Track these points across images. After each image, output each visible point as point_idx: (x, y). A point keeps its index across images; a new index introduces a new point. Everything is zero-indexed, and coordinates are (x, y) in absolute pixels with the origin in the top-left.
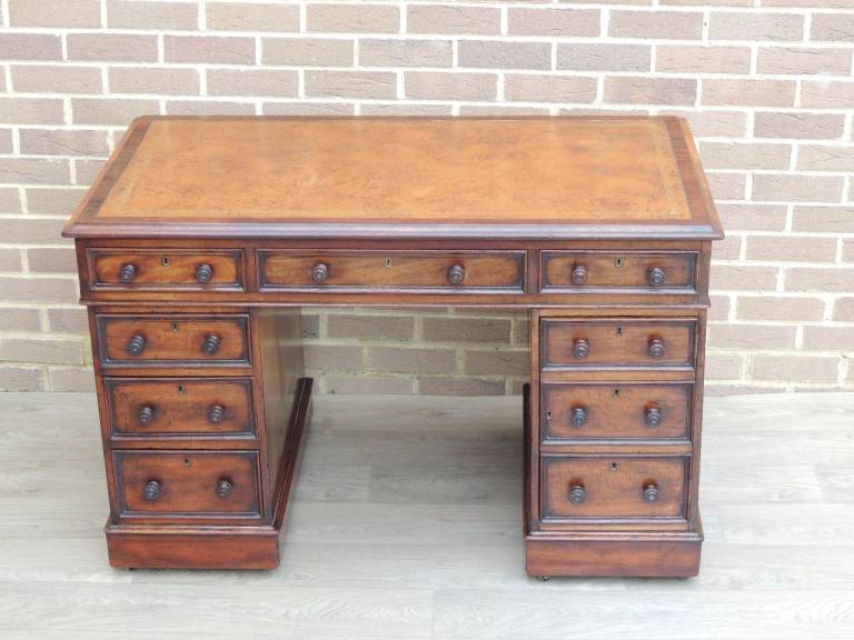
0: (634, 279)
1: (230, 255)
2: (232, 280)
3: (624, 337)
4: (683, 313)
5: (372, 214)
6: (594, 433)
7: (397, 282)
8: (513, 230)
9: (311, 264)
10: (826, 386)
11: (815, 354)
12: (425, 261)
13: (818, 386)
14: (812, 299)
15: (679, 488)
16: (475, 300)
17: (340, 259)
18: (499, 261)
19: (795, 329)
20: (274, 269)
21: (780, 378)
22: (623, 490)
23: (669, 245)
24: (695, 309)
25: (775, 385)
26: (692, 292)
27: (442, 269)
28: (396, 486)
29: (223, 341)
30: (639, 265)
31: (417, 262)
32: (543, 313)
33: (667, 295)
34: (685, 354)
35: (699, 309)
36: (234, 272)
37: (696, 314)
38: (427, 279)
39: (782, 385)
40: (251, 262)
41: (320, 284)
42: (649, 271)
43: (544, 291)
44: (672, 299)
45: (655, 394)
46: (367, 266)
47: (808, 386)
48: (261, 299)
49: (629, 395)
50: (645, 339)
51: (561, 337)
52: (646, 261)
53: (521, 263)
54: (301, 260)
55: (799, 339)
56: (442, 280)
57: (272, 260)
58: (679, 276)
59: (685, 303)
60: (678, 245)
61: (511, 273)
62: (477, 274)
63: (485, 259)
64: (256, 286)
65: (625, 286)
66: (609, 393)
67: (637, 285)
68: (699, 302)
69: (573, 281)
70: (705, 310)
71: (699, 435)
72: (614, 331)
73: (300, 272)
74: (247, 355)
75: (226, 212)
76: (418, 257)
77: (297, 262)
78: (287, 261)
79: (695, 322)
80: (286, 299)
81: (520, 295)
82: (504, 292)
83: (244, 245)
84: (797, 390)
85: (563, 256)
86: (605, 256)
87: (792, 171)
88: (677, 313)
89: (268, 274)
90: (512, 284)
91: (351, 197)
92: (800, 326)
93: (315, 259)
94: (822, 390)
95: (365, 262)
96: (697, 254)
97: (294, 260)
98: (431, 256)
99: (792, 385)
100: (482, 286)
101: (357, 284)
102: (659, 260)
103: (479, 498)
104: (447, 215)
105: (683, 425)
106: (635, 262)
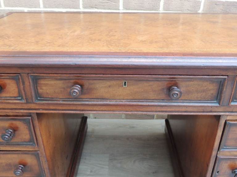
1: (13, 79)
2: (16, 95)
5: (113, 49)
7: (131, 97)
8: (221, 61)
9: (70, 84)
12: (151, 83)
16: (184, 109)
17: (91, 82)
18: (205, 84)
20: (44, 88)
27: (163, 89)
28: (119, 165)
29: (16, 132)
31: (146, 84)
32: (228, 118)
36: (17, 90)
38: (152, 95)
40: (27, 83)
41: (76, 99)
43: (232, 104)
46: (110, 86)
48: (37, 107)
53: (221, 85)
54: (62, 82)
56: (163, 96)
57: (42, 82)
61: (212, 92)
62: (188, 92)
63: (195, 82)
64: (32, 99)
73: (62, 90)
74: (33, 140)
75: (12, 48)
76: (147, 81)
77: (60, 83)
78: (52, 82)
80: (54, 108)
81: (217, 107)
82: (206, 105)
83: (20, 71)
89: (40, 91)
90: (211, 100)
91: (99, 40)
93: (72, 81)
95: (108, 83)
97: (58, 82)
98: (157, 80)
100: (190, 101)
101: (103, 99)
103: (154, 173)
104: (166, 50)
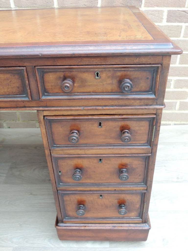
0: (109, 88)
3: (103, 128)
4: (145, 111)
6: (88, 181)
10: (185, 123)
11: (183, 112)
13: (183, 123)
14: (184, 91)
15: (138, 206)
19: (176, 103)
21: (169, 120)
22: (107, 207)
23: (137, 60)
24: (154, 109)
25: (167, 123)
26: (153, 96)
30: (113, 77)
33: (134, 99)
34: (145, 138)
35: (157, 109)
37: (155, 112)
39: (170, 122)
42: (121, 81)
44: (138, 102)
45: (125, 161)
47: (179, 123)
49: (109, 162)
50: (118, 129)
51: (61, 129)
52: (119, 74)
55: (177, 106)
58: (144, 84)
59: (147, 105)
60: (143, 60)
65: (103, 93)
66: (96, 161)
67: (112, 92)
68: (157, 104)
69: (63, 91)
70: (162, 109)
71: (151, 182)
72: (97, 124)
79: (154, 118)
84: (175, 124)
85: (55, 71)
86: (87, 71)
87: (181, 38)
88: (141, 112)
92: (178, 102)
94: (184, 124)
96: (158, 67)
99: (174, 122)
102: (128, 73)
105: (142, 177)
106: (110, 74)
